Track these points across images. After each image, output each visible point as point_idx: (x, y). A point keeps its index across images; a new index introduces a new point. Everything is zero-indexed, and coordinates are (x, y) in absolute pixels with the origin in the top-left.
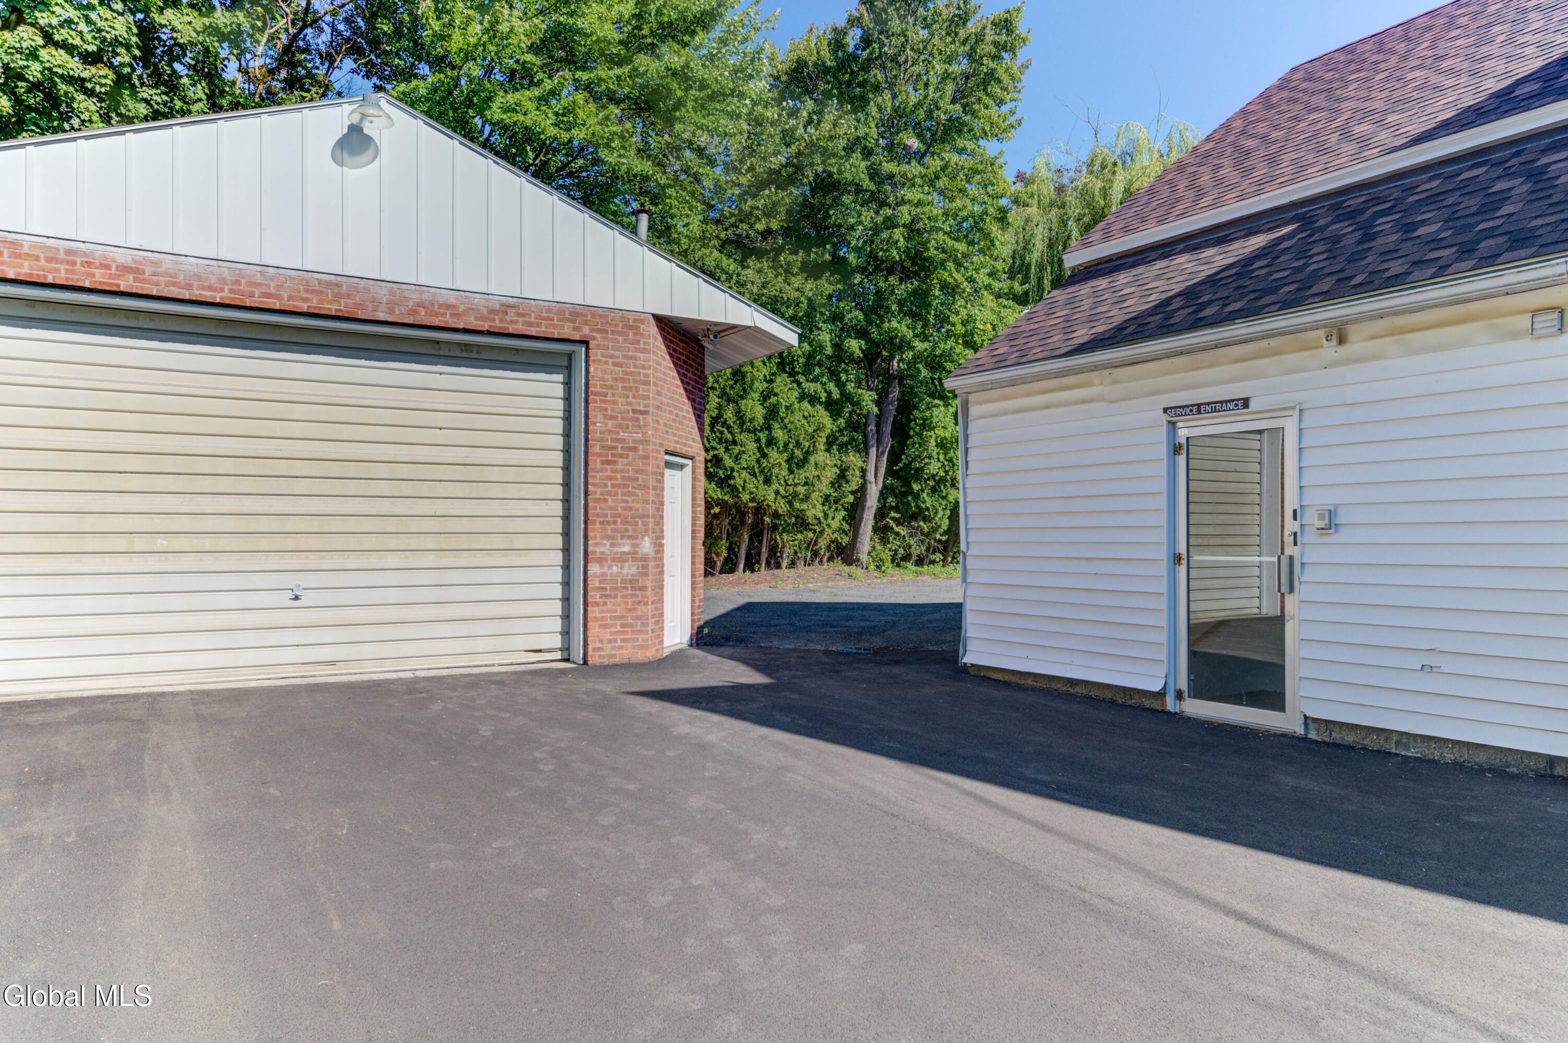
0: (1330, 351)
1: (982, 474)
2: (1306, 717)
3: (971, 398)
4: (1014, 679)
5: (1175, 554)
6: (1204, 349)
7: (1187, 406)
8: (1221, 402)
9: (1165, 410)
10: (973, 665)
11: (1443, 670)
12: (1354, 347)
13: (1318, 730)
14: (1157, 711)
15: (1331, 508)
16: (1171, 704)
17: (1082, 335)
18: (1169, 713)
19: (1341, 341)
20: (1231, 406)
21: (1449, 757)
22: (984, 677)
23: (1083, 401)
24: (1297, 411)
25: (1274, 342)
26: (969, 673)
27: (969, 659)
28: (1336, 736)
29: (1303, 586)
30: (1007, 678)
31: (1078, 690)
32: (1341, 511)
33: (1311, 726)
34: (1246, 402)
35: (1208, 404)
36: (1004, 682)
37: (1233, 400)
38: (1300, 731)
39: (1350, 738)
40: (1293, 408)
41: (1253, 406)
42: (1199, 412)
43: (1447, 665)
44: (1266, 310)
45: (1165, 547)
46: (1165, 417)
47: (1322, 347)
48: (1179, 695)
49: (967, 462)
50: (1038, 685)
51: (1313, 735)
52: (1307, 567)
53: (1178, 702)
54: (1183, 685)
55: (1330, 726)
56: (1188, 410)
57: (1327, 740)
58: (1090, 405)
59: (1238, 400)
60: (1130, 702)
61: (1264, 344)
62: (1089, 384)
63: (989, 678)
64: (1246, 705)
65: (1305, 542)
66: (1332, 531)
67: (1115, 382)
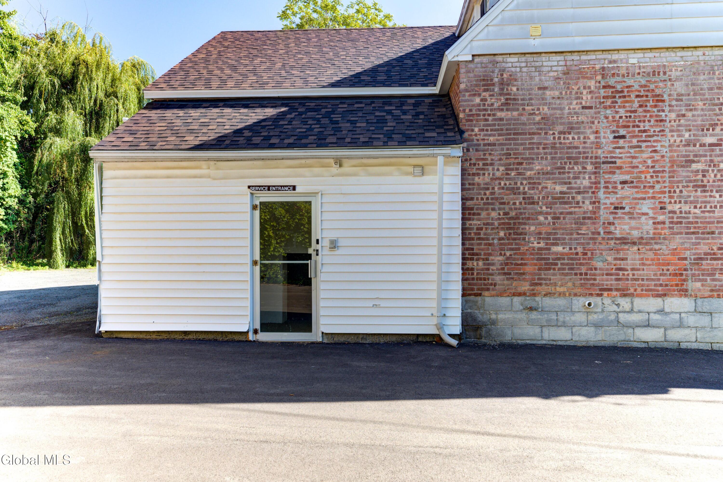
0: (335, 169)
1: (114, 213)
2: (323, 333)
3: (104, 165)
4: (141, 336)
5: (253, 261)
6: (272, 159)
7: (262, 186)
8: (281, 186)
9: (249, 187)
10: (106, 332)
11: (381, 306)
12: (346, 169)
13: (328, 338)
14: (243, 341)
15: (336, 239)
16: (251, 337)
17: (192, 140)
18: (251, 341)
19: (341, 166)
20: (287, 188)
21: (382, 341)
22: (116, 338)
23: (195, 177)
24: (320, 194)
25: (308, 161)
26: (102, 337)
27: (103, 329)
28: (336, 339)
29: (322, 274)
30: (135, 336)
31: (190, 337)
32: (340, 240)
33: (325, 337)
34: (294, 188)
35: (274, 186)
36: (134, 339)
37: (287, 186)
38: (320, 340)
39: (342, 339)
40: (318, 193)
41: (298, 190)
42: (269, 190)
43: (383, 304)
44: (309, 146)
45: (249, 257)
46: (249, 191)
47: (332, 167)
48: (256, 332)
49: (102, 205)
50: (161, 337)
51: (325, 341)
52: (324, 265)
53: (255, 335)
54: (258, 326)
55: (333, 336)
56: (262, 188)
57: (332, 342)
58: (199, 179)
59: (290, 186)
60: (226, 339)
61: (303, 161)
62: (199, 168)
63: (122, 338)
64: (292, 332)
65: (323, 254)
66: (336, 249)
67: (218, 169)
